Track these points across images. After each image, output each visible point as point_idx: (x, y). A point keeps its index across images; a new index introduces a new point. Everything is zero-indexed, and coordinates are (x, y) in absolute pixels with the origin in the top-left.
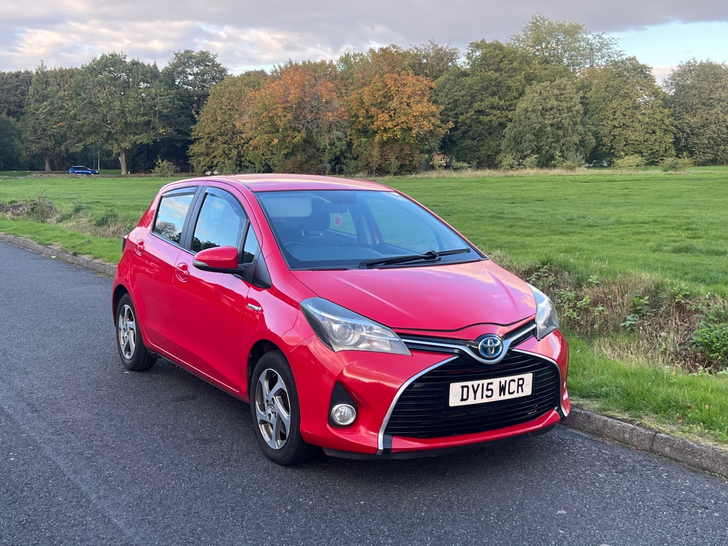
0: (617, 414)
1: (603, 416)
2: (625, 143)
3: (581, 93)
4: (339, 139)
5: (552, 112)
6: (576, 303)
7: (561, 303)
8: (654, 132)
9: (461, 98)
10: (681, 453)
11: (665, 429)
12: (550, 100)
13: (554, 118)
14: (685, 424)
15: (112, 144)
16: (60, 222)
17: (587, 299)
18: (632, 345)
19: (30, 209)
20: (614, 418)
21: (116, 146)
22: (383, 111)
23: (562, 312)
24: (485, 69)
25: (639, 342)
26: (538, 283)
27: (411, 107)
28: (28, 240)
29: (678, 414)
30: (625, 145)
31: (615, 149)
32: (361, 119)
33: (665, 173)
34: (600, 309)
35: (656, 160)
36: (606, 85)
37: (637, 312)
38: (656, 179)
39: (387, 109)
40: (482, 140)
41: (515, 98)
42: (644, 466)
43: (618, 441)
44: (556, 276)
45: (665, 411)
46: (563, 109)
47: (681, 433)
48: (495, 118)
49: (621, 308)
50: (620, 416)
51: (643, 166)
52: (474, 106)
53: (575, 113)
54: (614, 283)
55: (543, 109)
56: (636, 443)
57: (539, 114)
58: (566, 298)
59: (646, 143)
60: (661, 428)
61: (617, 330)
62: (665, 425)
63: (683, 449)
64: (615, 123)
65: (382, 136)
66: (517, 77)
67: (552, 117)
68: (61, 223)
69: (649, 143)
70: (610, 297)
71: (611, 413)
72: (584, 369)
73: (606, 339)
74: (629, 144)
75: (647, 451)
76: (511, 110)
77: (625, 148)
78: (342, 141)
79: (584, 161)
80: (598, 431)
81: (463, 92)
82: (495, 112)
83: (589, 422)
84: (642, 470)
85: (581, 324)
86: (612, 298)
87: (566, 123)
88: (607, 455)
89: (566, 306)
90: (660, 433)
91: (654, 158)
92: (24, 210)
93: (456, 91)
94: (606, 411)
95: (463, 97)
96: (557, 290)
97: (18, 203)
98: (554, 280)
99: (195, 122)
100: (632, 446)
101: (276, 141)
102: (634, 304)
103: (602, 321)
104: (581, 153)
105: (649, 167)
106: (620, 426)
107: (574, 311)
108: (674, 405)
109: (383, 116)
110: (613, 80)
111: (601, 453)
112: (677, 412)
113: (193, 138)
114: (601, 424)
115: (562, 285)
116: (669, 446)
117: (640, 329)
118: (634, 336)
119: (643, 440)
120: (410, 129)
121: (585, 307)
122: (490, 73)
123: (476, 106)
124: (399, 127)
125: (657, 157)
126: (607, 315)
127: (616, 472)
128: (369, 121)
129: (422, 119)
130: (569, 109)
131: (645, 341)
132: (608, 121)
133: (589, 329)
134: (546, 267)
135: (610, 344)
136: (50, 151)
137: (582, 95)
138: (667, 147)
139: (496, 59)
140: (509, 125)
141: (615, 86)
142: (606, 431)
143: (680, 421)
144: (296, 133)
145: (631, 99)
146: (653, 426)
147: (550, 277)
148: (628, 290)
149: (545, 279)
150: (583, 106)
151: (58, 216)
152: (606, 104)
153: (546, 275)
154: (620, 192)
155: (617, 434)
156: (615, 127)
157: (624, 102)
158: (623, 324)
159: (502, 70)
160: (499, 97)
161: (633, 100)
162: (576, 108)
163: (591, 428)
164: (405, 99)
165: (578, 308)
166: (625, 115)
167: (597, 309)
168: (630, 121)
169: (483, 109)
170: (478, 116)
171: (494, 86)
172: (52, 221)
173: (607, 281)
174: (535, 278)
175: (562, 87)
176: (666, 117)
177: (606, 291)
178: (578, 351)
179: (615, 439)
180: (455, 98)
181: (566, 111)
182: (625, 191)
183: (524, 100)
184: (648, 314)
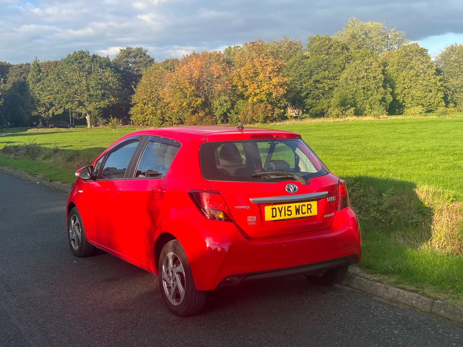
0: (406, 287)
1: (397, 288)
2: (412, 98)
3: (382, 68)
4: (226, 101)
5: (363, 80)
6: (379, 208)
7: (369, 207)
8: (431, 91)
9: (304, 73)
10: (452, 314)
11: (440, 297)
12: (362, 73)
13: (365, 84)
14: (454, 293)
15: (82, 108)
16: (44, 159)
17: (386, 205)
18: (417, 236)
19: (26, 152)
20: (405, 290)
21: (84, 109)
22: (254, 82)
23: (369, 214)
24: (319, 53)
25: (422, 233)
26: (353, 194)
27: (272, 79)
28: (22, 172)
29: (449, 286)
30: (412, 100)
31: (405, 103)
32: (240, 88)
33: (438, 117)
34: (395, 211)
35: (433, 109)
36: (398, 61)
37: (420, 213)
38: (433, 121)
39: (256, 81)
40: (318, 99)
41: (339, 72)
42: (426, 324)
43: (408, 306)
44: (364, 189)
45: (440, 284)
46: (370, 78)
47: (452, 300)
48: (326, 85)
49: (409, 211)
50: (408, 287)
51: (424, 113)
52: (313, 78)
53: (378, 80)
54: (404, 193)
55: (357, 78)
56: (420, 307)
57: (355, 81)
58: (372, 204)
59: (426, 98)
60: (437, 296)
61: (407, 225)
62: (440, 294)
63: (453, 311)
64: (405, 86)
65: (253, 98)
66: (340, 58)
67: (364, 83)
68: (45, 161)
69: (428, 98)
70: (401, 203)
71: (402, 286)
72: (384, 254)
73: (399, 232)
74: (415, 99)
75: (428, 312)
76: (337, 80)
77: (412, 102)
78: (227, 102)
79: (385, 111)
80: (394, 298)
81: (305, 69)
82: (326, 81)
83: (387, 292)
84: (425, 327)
85: (382, 222)
86: (403, 204)
87: (372, 86)
88: (400, 316)
89: (372, 210)
90: (437, 300)
91: (431, 107)
92: (22, 152)
93: (301, 68)
94: (398, 284)
95: (305, 72)
96: (365, 199)
97: (19, 148)
98: (364, 192)
99: (133, 93)
100: (418, 309)
101: (185, 104)
102: (418, 207)
103: (397, 219)
104: (383, 106)
105: (428, 114)
106: (409, 295)
107: (377, 213)
108: (446, 280)
109: (253, 86)
110: (403, 59)
111: (396, 315)
112: (449, 285)
113: (133, 103)
114: (396, 293)
115: (369, 195)
116: (443, 309)
117: (422, 225)
118: (419, 229)
119: (425, 305)
120: (271, 94)
121: (385, 210)
122: (322, 56)
123: (314, 77)
124: (264, 92)
125: (433, 107)
126: (400, 216)
127: (406, 329)
128: (244, 89)
129: (279, 87)
130: (375, 77)
131: (426, 233)
132: (400, 85)
133: (388, 225)
134: (358, 183)
135: (402, 236)
136: (42, 114)
137: (383, 69)
138: (439, 101)
139: (326, 47)
140: (336, 89)
141: (404, 62)
142: (400, 298)
143: (451, 291)
144: (198, 98)
145: (415, 70)
146: (432, 295)
147: (361, 190)
148: (414, 198)
149: (357, 191)
150: (384, 75)
151: (43, 156)
152: (399, 74)
153: (358, 188)
154: (409, 131)
155: (407, 301)
156: (405, 88)
157: (410, 72)
158: (410, 221)
159: (330, 54)
160: (329, 71)
161: (416, 71)
162: (379, 77)
163: (389, 296)
164: (267, 75)
165: (380, 211)
166: (411, 81)
167: (393, 211)
168: (415, 84)
169: (319, 79)
170: (315, 84)
171: (325, 64)
172: (40, 159)
173: (399, 192)
174: (351, 191)
175: (369, 64)
176: (438, 81)
177: (399, 198)
178: (380, 241)
179: (405, 305)
180: (300, 73)
181: (372, 79)
182: (412, 130)
183: (345, 72)
184: (428, 214)
